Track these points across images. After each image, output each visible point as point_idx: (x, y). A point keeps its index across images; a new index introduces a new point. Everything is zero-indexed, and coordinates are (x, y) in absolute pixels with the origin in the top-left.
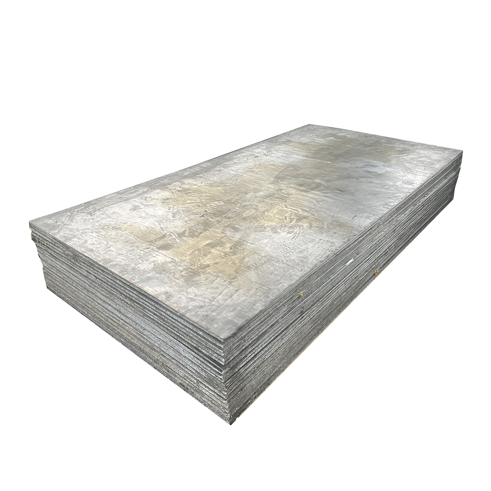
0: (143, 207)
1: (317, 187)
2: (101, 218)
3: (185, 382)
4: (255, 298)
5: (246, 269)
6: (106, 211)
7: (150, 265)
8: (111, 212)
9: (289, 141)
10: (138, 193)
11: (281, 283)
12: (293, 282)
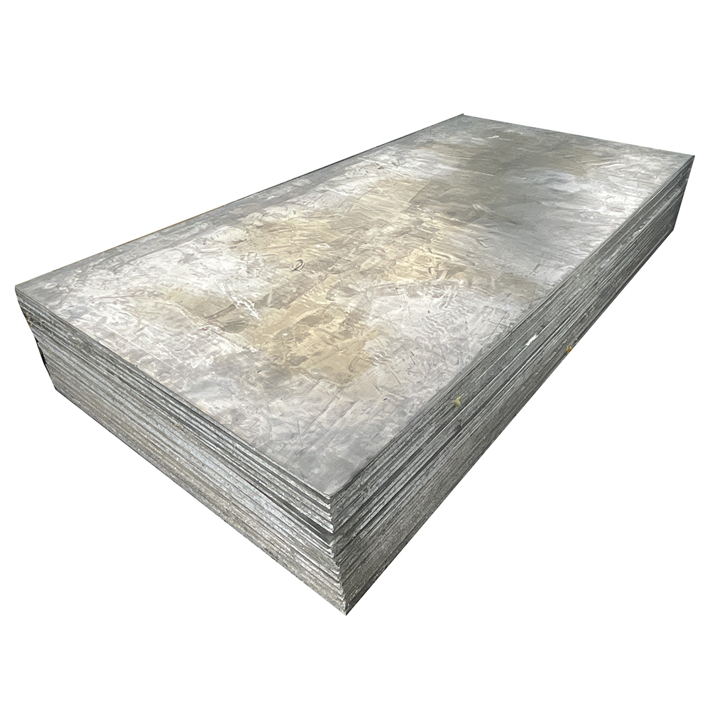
0: (199, 256)
1: (477, 217)
2: (132, 278)
4: (382, 416)
5: (367, 364)
6: (140, 264)
7: (208, 361)
8: (148, 267)
10: (194, 232)
11: (425, 388)
12: (445, 384)
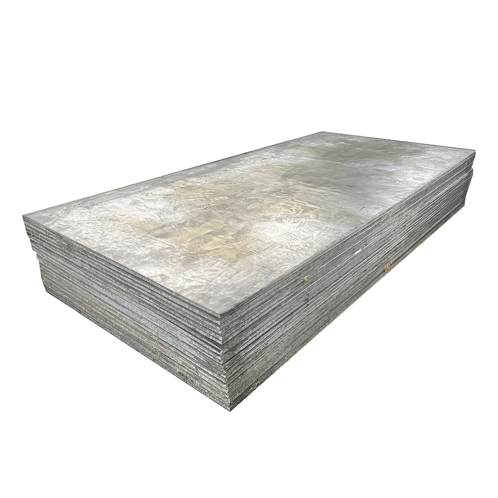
0: (143, 201)
1: (325, 183)
2: (98, 211)
3: (184, 371)
4: (255, 278)
5: (248, 254)
6: (105, 205)
7: (147, 252)
8: (110, 206)
9: (298, 146)
10: (139, 190)
11: (284, 265)
12: (297, 264)
